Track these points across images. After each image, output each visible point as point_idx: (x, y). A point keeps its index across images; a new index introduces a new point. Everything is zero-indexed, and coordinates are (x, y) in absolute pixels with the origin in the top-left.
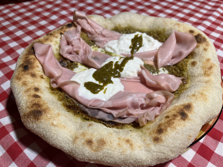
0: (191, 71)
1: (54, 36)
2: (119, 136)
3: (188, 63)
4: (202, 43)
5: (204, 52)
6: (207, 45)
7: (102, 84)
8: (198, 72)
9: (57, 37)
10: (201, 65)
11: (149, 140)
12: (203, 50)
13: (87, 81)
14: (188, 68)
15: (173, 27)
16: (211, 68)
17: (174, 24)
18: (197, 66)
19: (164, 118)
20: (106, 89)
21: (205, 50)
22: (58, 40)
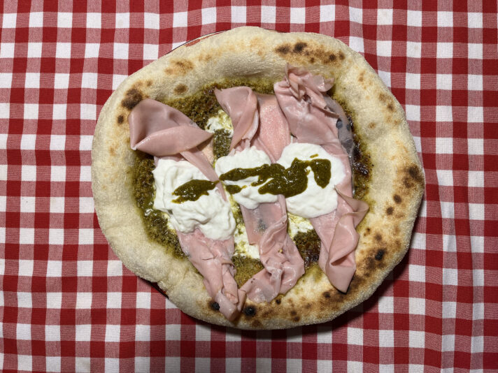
0: (194, 87)
1: (293, 305)
2: (363, 90)
3: (183, 98)
4: (141, 92)
5: (154, 84)
6: (140, 84)
7: (309, 168)
8: (193, 77)
9: (290, 301)
10: (181, 78)
11: (345, 64)
12: (151, 87)
13: (320, 187)
14: (190, 95)
15: (121, 157)
16: (179, 64)
17: (112, 157)
18: (183, 83)
19: (315, 64)
20: (311, 157)
21: (149, 84)
22: (292, 295)
